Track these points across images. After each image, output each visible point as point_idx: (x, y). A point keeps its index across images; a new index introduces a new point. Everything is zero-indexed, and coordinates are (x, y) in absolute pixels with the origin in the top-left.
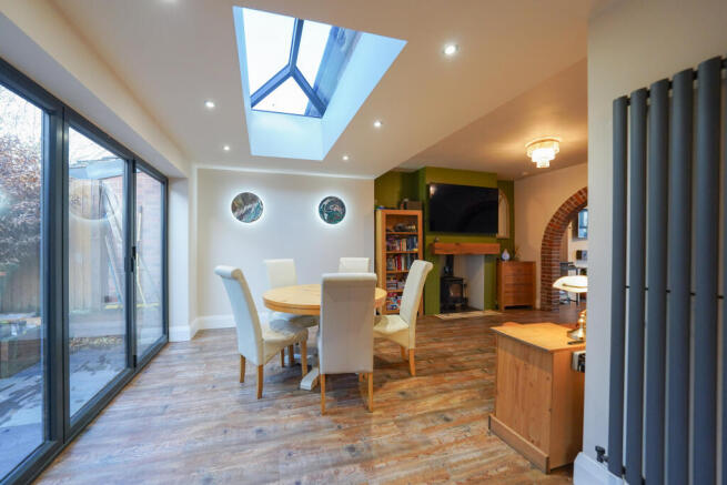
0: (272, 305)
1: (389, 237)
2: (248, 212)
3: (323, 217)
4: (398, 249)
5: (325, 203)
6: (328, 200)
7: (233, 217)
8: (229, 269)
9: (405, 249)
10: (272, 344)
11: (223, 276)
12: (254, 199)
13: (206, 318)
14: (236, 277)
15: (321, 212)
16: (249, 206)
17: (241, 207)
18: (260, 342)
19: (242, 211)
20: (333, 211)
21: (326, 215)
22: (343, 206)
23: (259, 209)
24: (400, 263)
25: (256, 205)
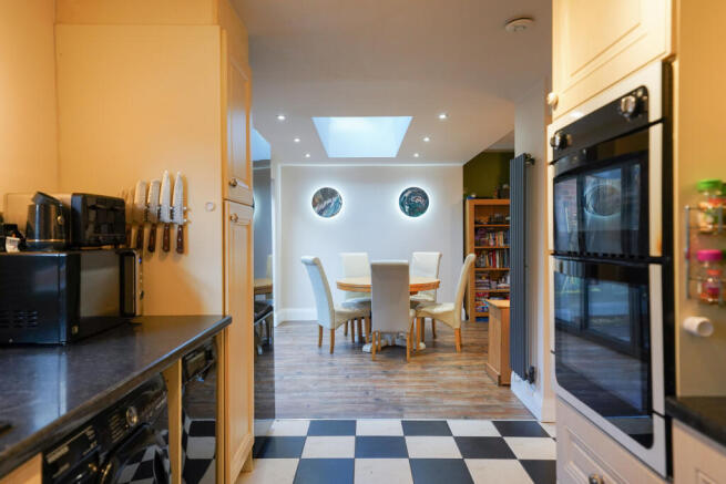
0: (342, 286)
1: (479, 231)
2: (327, 206)
3: (404, 210)
4: (492, 243)
5: (406, 195)
6: (410, 192)
7: (313, 212)
8: (310, 258)
9: (502, 245)
10: (341, 314)
11: (306, 263)
12: (333, 193)
13: (289, 310)
14: (315, 263)
15: (402, 205)
16: (328, 202)
17: (321, 202)
18: (333, 312)
19: (322, 206)
20: (414, 203)
21: (407, 208)
22: (425, 197)
23: (339, 203)
24: (495, 260)
25: (335, 199)
